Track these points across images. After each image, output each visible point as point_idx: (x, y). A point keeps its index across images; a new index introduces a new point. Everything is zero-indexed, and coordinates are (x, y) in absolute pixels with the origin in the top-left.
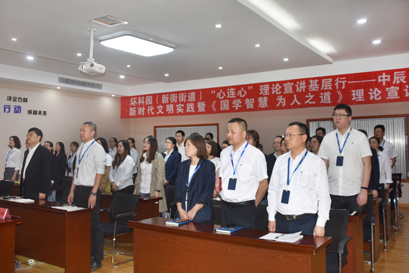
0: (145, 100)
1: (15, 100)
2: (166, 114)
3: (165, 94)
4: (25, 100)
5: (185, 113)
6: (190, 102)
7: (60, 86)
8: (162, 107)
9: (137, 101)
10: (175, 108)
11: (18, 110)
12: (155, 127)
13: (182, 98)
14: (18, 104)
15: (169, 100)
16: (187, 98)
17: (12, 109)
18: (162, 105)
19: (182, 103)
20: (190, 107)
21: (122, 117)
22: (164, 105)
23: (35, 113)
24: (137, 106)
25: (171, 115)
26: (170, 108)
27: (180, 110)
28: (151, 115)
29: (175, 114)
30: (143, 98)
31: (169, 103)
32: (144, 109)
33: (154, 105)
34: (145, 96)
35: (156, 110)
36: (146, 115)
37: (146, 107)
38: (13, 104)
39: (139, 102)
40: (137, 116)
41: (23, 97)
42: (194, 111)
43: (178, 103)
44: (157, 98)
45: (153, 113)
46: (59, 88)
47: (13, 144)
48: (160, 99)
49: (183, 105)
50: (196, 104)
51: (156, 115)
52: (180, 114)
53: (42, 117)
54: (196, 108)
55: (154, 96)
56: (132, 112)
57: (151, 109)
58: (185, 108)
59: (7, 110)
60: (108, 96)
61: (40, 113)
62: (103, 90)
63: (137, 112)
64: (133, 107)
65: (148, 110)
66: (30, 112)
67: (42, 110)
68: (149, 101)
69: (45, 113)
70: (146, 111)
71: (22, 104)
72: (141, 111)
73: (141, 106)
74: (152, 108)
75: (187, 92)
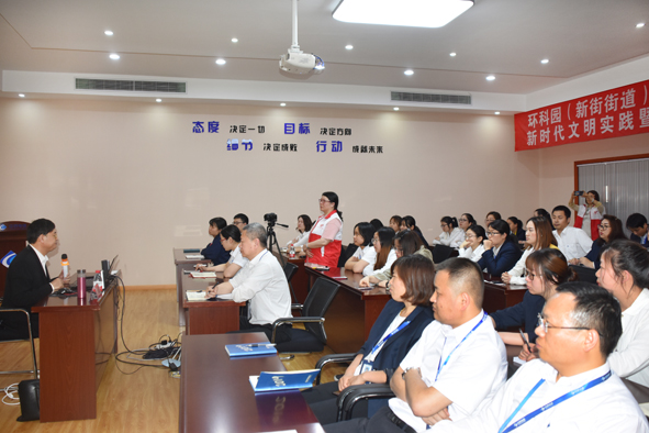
0: (549, 117)
1: (332, 134)
2: (584, 137)
3: (581, 99)
4: (348, 132)
5: (617, 133)
6: (625, 110)
7: (397, 105)
8: (576, 125)
9: (538, 119)
10: (598, 125)
11: (337, 147)
12: (576, 163)
13: (611, 104)
14: (337, 138)
15: (589, 111)
16: (620, 103)
17: (329, 147)
18: (577, 121)
19: (610, 113)
20: (626, 120)
21: (517, 149)
22: (581, 121)
23: (364, 150)
24: (539, 128)
25: (591, 138)
26: (589, 126)
27: (607, 128)
28: (560, 142)
29: (599, 135)
30: (547, 113)
31: (589, 117)
32: (548, 132)
33: (565, 122)
34: (550, 108)
35: (567, 132)
36: (553, 142)
37: (552, 127)
38: (329, 139)
39: (542, 120)
40: (539, 145)
41: (344, 128)
42: (632, 128)
43: (604, 114)
44: (568, 108)
45: (563, 138)
46: (396, 109)
47: (303, 227)
48: (574, 112)
49: (612, 118)
50: (636, 112)
51: (567, 141)
52: (608, 135)
53: (376, 155)
54: (637, 121)
55: (563, 105)
56: (531, 139)
57: (560, 131)
58: (615, 123)
59: (322, 148)
60: (490, 114)
61: (372, 149)
62: (474, 106)
63: (538, 139)
64: (531, 129)
65: (555, 133)
66: (356, 149)
67: (375, 146)
68: (557, 116)
69: (380, 149)
70: (551, 135)
71: (343, 138)
72: (545, 134)
73: (545, 127)
74: (560, 129)
75: (620, 91)
